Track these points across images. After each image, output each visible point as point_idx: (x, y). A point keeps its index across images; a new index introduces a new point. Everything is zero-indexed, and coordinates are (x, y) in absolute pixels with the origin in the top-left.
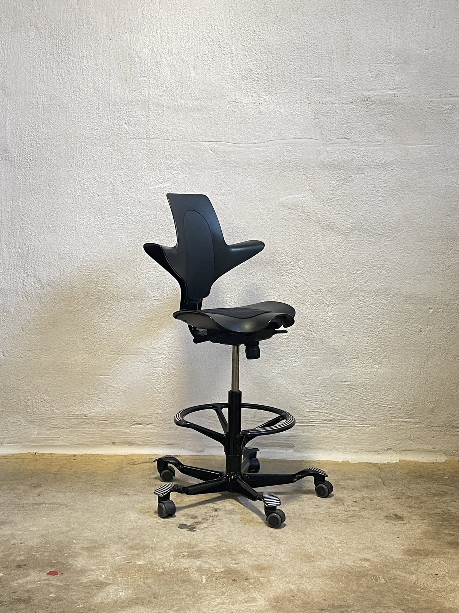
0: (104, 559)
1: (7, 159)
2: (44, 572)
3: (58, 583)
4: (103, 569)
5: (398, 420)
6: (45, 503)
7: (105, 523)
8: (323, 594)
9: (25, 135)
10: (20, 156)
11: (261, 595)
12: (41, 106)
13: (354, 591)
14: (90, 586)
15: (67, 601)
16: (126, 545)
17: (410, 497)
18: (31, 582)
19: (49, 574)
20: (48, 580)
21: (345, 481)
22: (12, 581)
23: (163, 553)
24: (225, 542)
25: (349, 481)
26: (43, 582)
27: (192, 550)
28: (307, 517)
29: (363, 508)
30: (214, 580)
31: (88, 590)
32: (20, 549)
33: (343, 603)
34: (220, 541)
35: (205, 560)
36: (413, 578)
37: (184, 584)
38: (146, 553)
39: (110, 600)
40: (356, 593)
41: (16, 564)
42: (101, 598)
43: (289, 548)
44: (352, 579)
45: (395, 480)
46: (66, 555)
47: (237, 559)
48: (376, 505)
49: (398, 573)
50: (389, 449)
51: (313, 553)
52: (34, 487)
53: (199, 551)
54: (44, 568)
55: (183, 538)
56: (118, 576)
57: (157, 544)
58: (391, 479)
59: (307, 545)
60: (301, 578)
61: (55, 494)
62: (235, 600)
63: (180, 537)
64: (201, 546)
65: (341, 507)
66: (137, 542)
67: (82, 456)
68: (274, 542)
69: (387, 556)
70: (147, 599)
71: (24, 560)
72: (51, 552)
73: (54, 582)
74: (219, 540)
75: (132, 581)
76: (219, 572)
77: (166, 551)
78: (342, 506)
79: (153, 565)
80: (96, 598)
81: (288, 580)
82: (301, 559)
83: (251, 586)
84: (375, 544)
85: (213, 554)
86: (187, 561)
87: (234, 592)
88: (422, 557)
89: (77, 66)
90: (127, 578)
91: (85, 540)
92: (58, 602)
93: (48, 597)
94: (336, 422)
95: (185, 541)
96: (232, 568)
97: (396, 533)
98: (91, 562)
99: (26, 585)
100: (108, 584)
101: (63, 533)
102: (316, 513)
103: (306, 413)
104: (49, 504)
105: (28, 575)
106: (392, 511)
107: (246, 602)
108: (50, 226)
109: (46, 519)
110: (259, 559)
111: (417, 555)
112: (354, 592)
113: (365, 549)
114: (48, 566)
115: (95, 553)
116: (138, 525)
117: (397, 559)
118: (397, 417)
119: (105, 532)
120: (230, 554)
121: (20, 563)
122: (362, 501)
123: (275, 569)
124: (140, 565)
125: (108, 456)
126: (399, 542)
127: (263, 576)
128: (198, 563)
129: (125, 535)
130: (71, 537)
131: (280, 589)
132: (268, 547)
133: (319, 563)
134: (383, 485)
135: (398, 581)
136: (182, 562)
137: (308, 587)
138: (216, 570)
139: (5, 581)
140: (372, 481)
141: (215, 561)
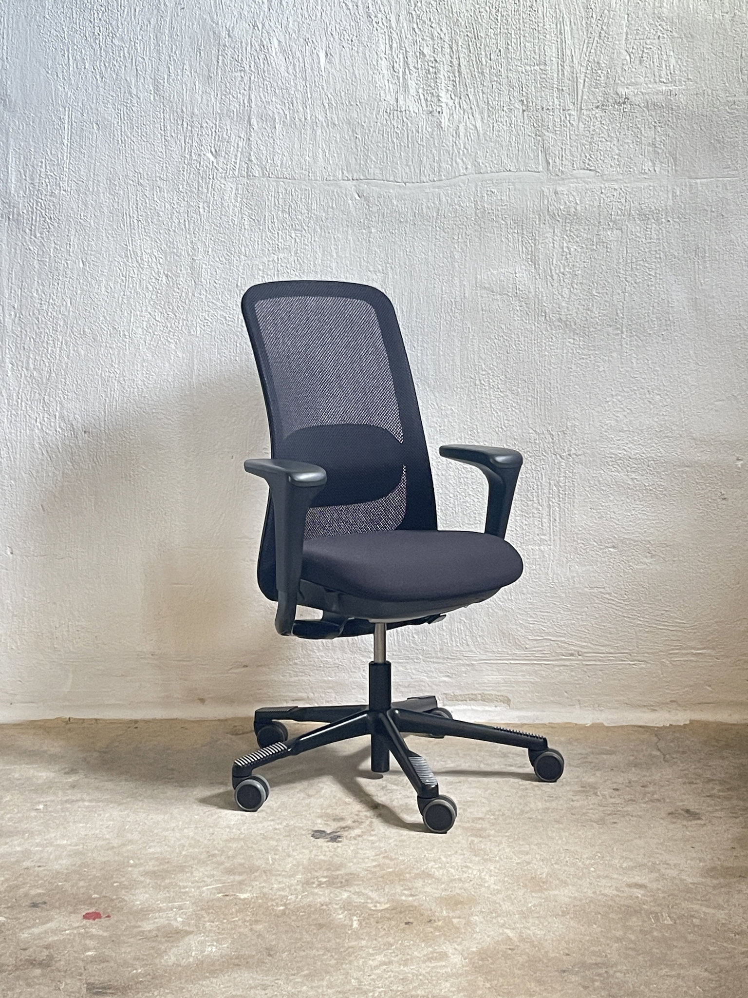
0: (182, 890)
1: (11, 217)
2: (77, 913)
3: (101, 933)
4: (180, 908)
5: (686, 651)
6: (83, 800)
7: (185, 830)
8: (565, 945)
9: (40, 176)
10: (32, 213)
11: (455, 949)
12: (66, 126)
13: (617, 938)
14: (157, 936)
15: (116, 962)
16: (222, 867)
17: (710, 780)
18: (54, 932)
19: (87, 917)
20: (85, 927)
21: (598, 756)
22: (21, 930)
23: (285, 880)
24: (391, 859)
25: (605, 757)
26: (75, 932)
27: (334, 873)
28: (534, 816)
29: (631, 800)
30: (374, 924)
31: (153, 944)
32: (38, 876)
33: (599, 960)
34: (384, 857)
35: (357, 890)
36: (721, 915)
37: (320, 931)
38: (255, 879)
39: (191, 960)
40: (622, 942)
41: (30, 902)
42: (176, 956)
43: (503, 868)
44: (613, 919)
45: (684, 753)
46: (115, 884)
47: (413, 887)
48: (653, 795)
49: (696, 907)
50: (672, 701)
51: (544, 876)
52: (65, 773)
53: (347, 874)
54: (79, 907)
55: (319, 853)
56: (206, 919)
57: (273, 864)
58: (678, 752)
59: (534, 861)
60: (525, 918)
61: (101, 784)
62: (409, 957)
63: (314, 852)
64: (352, 867)
65: (593, 799)
66: (239, 861)
67: (147, 722)
68: (477, 859)
69: (675, 878)
70: (256, 957)
71: (44, 894)
72: (91, 880)
73: (94, 930)
74: (382, 856)
75: (229, 926)
76: (382, 910)
77: (290, 877)
78: (594, 797)
79: (267, 899)
80: (165, 958)
81: (502, 921)
82: (525, 886)
83: (437, 934)
84: (652, 859)
85: (371, 879)
86: (327, 891)
87: (408, 944)
88: (735, 880)
89: (127, 55)
90: (221, 922)
91: (151, 859)
92: (99, 964)
93: (82, 956)
94: (580, 657)
95: (322, 857)
96: (404, 903)
97: (688, 840)
98: (159, 896)
99: (45, 937)
100: (188, 933)
101: (113, 847)
102: (548, 809)
103: (528, 642)
104: (90, 801)
105: (50, 920)
106: (678, 804)
107: (430, 959)
108: (86, 330)
109: (82, 827)
110: (452, 887)
111: (728, 877)
112: (619, 940)
113: (636, 867)
114: (84, 904)
115: (167, 881)
116: (241, 833)
117: (691, 883)
118: (685, 646)
119: (184, 846)
120: (400, 880)
121: (35, 900)
122: (628, 789)
123: (479, 903)
124: (245, 899)
125: (192, 721)
126: (695, 855)
127: (458, 916)
128: (345, 895)
129: (218, 851)
130: (125, 855)
131: (488, 936)
132: (467, 867)
133: (556, 892)
134: (663, 762)
135: (696, 921)
136: (317, 894)
137: (539, 932)
138: (375, 906)
139: (8, 930)
140: (644, 756)
141: (376, 890)
